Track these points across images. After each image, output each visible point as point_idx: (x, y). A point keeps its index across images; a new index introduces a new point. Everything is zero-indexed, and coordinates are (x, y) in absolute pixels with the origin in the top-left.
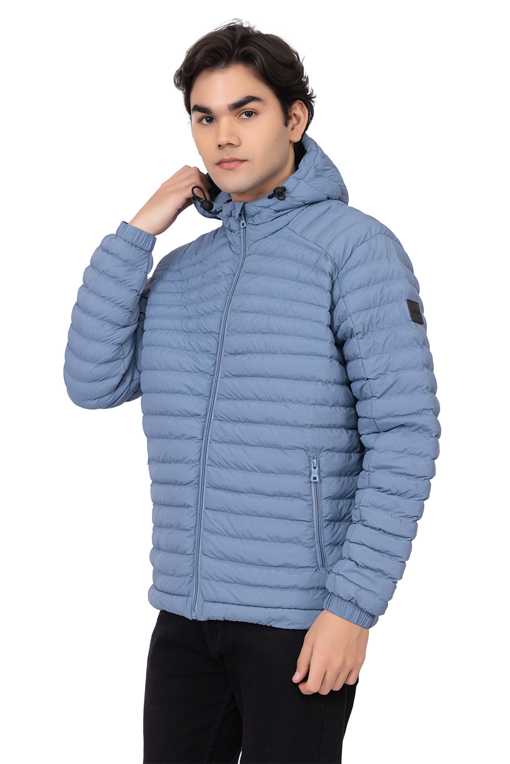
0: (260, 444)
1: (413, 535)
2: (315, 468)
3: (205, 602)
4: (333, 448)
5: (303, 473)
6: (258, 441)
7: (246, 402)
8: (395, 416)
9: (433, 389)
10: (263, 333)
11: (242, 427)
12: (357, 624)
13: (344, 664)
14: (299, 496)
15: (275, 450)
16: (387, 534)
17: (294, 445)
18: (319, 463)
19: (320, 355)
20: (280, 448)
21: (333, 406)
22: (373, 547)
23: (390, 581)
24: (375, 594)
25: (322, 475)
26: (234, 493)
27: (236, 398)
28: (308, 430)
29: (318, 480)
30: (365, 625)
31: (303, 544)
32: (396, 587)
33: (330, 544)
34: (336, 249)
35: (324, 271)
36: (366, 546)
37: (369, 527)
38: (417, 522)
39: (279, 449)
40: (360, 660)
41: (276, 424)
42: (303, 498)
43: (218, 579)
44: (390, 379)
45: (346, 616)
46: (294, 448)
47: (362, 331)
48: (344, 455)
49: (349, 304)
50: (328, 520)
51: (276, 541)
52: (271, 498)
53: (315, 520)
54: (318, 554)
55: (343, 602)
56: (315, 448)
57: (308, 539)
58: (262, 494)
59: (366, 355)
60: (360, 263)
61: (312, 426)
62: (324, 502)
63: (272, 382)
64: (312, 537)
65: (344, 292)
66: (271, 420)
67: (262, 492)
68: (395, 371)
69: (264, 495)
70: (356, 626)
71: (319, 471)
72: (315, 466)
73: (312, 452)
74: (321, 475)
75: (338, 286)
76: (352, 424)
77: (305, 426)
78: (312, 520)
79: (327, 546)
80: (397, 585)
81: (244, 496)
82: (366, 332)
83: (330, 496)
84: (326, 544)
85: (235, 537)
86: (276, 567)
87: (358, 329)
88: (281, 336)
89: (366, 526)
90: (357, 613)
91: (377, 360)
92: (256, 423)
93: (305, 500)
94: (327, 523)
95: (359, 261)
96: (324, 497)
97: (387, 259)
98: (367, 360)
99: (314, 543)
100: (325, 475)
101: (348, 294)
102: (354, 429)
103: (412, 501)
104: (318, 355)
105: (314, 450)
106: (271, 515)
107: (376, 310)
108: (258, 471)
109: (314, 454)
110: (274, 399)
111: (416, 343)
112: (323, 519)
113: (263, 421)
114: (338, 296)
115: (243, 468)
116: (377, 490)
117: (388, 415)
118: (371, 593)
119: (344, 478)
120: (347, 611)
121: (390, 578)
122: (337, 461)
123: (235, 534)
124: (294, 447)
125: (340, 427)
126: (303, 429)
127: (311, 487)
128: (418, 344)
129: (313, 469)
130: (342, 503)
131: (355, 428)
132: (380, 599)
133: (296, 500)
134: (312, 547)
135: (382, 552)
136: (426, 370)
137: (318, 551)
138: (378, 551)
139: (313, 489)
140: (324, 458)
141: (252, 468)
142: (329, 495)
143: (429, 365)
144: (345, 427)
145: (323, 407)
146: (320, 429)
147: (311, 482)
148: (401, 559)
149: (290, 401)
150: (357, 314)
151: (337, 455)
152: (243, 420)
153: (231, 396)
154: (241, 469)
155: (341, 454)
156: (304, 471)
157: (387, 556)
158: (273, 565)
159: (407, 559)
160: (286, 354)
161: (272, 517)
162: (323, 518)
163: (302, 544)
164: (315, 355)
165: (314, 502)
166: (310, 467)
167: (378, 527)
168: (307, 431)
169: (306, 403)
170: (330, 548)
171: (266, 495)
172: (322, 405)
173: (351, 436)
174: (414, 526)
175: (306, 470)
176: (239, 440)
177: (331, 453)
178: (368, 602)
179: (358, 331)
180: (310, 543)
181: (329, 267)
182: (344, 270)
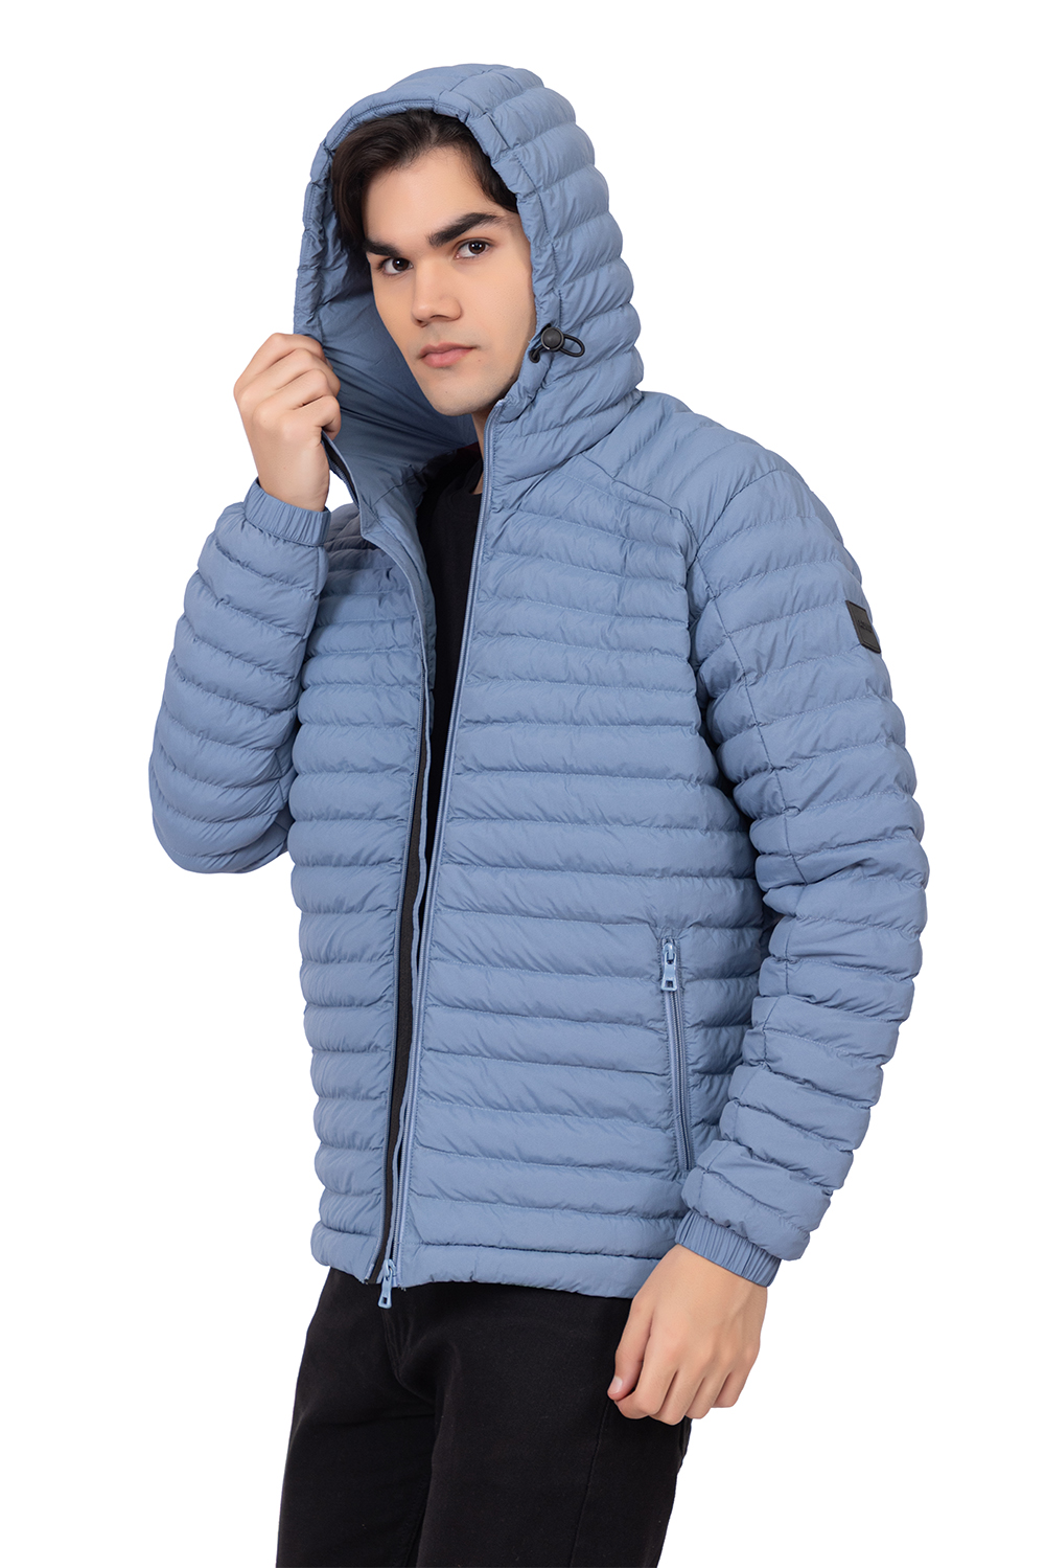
0: (555, 912)
1: (873, 1095)
2: (670, 962)
3: (423, 1246)
4: (709, 919)
5: (647, 973)
6: (550, 906)
7: (518, 824)
8: (838, 846)
9: (907, 783)
10: (553, 681)
11: (515, 876)
12: (742, 1276)
13: (715, 1359)
14: (638, 1022)
15: (587, 924)
16: (819, 1092)
17: (627, 915)
18: (678, 950)
19: (677, 723)
20: (598, 920)
21: (707, 829)
22: (787, 1117)
23: (819, 1189)
24: (785, 1215)
25: (686, 976)
26: (497, 1016)
27: (495, 816)
28: (657, 881)
29: (675, 988)
30: (761, 1279)
31: (648, 1122)
32: (829, 1203)
33: (703, 1120)
34: (691, 499)
35: (669, 545)
36: (773, 1114)
37: (782, 1074)
38: (882, 1067)
39: (596, 922)
40: (748, 1353)
41: (588, 871)
42: (648, 1024)
43: (458, 1195)
44: (821, 768)
45: (719, 1259)
46: (626, 921)
47: (755, 667)
48: (729, 933)
49: (727, 613)
50: (699, 1072)
51: (591, 1113)
52: (579, 1026)
53: (673, 1072)
54: (678, 1142)
55: (715, 1228)
56: (670, 920)
57: (660, 1112)
58: (559, 1017)
59: (766, 718)
60: (747, 524)
61: (665, 873)
62: (690, 1033)
63: (578, 783)
64: (667, 1106)
65: (715, 588)
66: (578, 861)
67: (560, 1014)
68: (830, 751)
69: (565, 1019)
70: (743, 1281)
71: (680, 968)
72: (670, 958)
73: (664, 928)
74: (684, 976)
75: (702, 576)
76: (746, 866)
77: (648, 873)
78: (667, 1071)
79: (696, 1125)
80: (832, 1199)
81: (520, 1022)
82: (764, 670)
83: (702, 1021)
84: (694, 1121)
85: (500, 1107)
86: (592, 1166)
87: (746, 662)
88: (594, 687)
89: (776, 1073)
90: (745, 1252)
91: (791, 726)
92: (543, 868)
93: (652, 1029)
94: (697, 1076)
95: (743, 522)
96: (692, 1022)
97: (799, 519)
98: (770, 727)
99: (671, 1119)
100: (691, 976)
101: (725, 592)
102: (747, 877)
103: (876, 1022)
104: (673, 722)
105: (668, 925)
106: (581, 1060)
107: (783, 622)
108: (552, 970)
109: (669, 933)
110: (582, 817)
111: (871, 691)
112: (690, 1070)
113: (561, 864)
114: (704, 597)
115: (518, 962)
116: (803, 998)
117: (823, 846)
118: (777, 1212)
119: (727, 981)
120: (724, 1249)
121: (818, 1183)
122: (716, 946)
123: (502, 1101)
124: (628, 918)
125: (721, 875)
126: (643, 879)
127: (663, 1001)
128: (876, 693)
129: (666, 963)
130: (726, 1034)
131: (750, 875)
132: (794, 1225)
133: (633, 1030)
134: (667, 1128)
135: (806, 1129)
136: (893, 746)
137: (678, 1137)
138: (798, 1126)
139: (668, 1008)
140: (689, 939)
141: (539, 963)
142: (700, 1019)
143: (895, 733)
144: (732, 872)
145: (687, 831)
146: (682, 879)
147: (662, 991)
148: (845, 1144)
149: (617, 820)
150: (745, 633)
151: (716, 933)
152: (512, 862)
153: (484, 812)
154: (514, 965)
155: (723, 930)
156: (648, 969)
157: (815, 1137)
158: (586, 1162)
159: (857, 1146)
160: (607, 725)
161: (583, 1065)
162: (691, 1068)
163: (646, 1122)
164: (667, 723)
165: (670, 1033)
166: (659, 961)
167: (802, 1076)
168: (654, 883)
169: (651, 825)
170: (703, 1130)
171: (569, 1019)
172: (684, 827)
173: (744, 895)
174: (877, 1075)
175: (653, 966)
176: (508, 905)
177: (703, 931)
178: (768, 1231)
179: (746, 666)
180: (663, 1120)
181: (678, 534)
182: (711, 540)
